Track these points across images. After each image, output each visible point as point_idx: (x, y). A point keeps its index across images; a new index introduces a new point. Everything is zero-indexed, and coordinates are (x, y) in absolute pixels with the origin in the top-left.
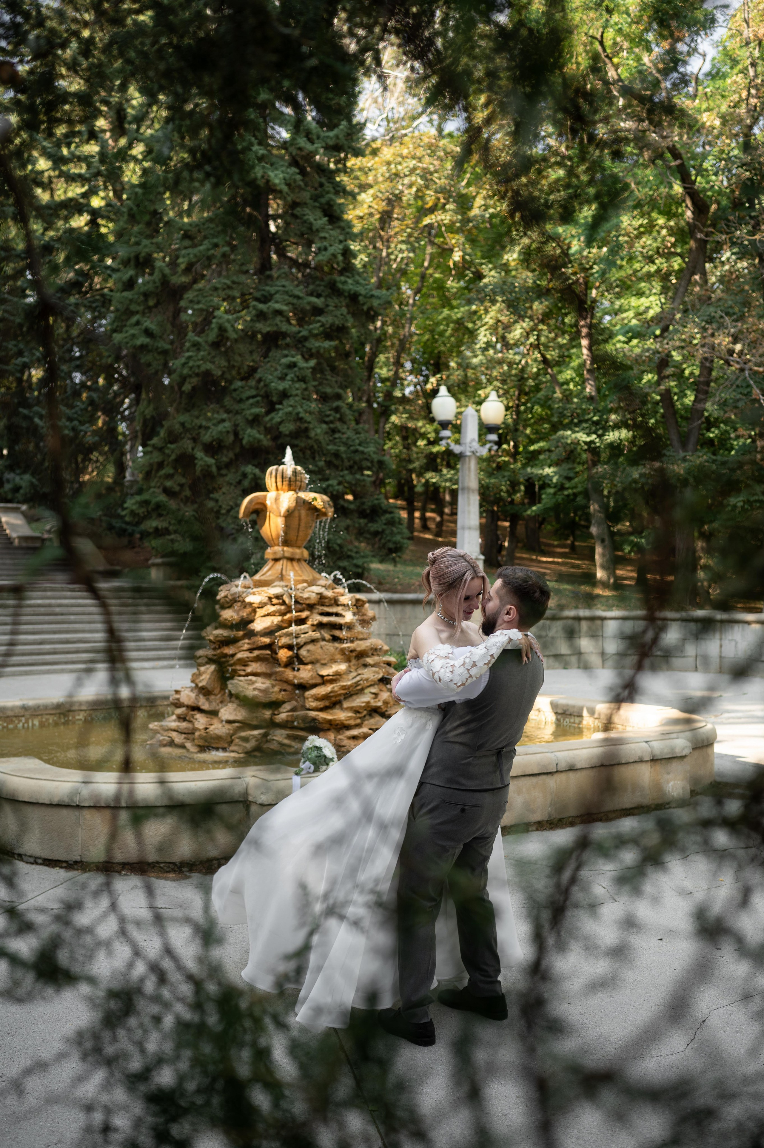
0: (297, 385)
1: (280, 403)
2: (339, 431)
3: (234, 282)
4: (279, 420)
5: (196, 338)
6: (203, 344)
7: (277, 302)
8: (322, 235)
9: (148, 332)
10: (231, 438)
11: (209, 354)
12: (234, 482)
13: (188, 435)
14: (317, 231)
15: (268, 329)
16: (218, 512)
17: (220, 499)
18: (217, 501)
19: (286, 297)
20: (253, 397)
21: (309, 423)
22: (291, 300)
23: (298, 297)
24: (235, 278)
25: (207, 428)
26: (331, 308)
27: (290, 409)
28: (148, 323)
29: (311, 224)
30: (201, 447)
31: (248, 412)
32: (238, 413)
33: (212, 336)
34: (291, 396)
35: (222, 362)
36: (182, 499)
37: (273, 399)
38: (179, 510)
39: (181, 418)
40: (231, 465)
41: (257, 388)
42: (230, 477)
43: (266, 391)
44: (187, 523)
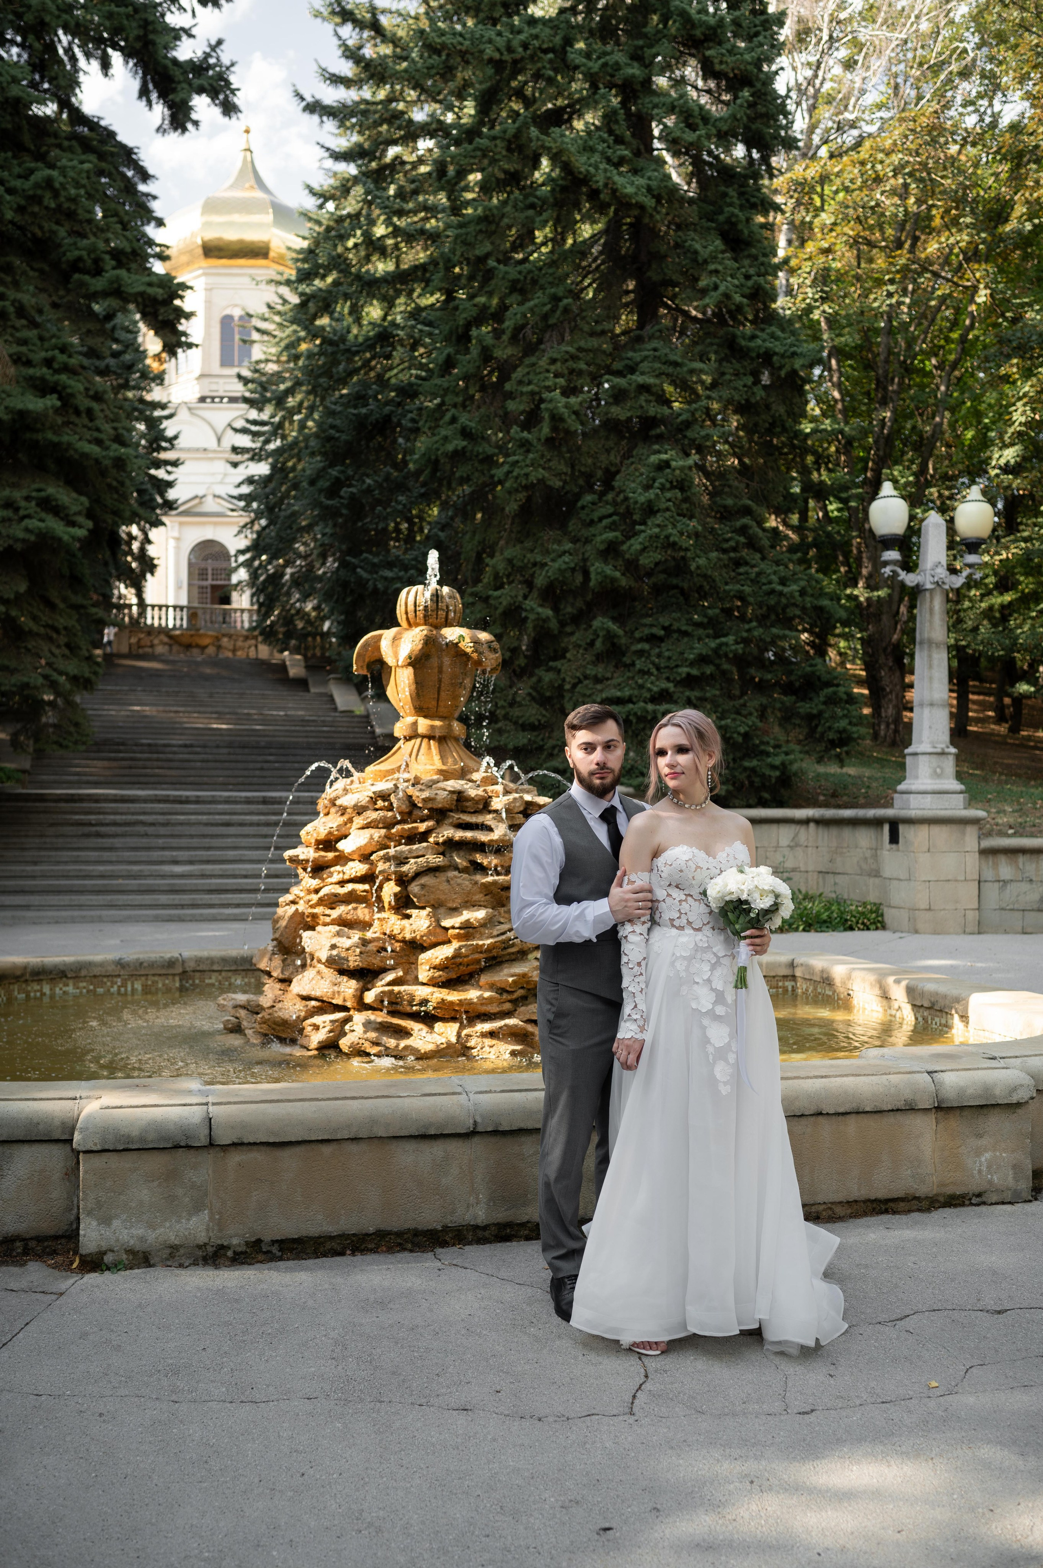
0: (668, 495)
1: (644, 523)
2: (746, 563)
3: (580, 349)
4: (638, 547)
5: (525, 434)
6: (535, 442)
7: (642, 373)
8: (712, 267)
9: (465, 433)
10: (579, 578)
11: (542, 456)
12: (583, 643)
13: (519, 577)
14: (705, 262)
15: (628, 414)
16: (561, 687)
17: (563, 669)
18: (559, 671)
19: (657, 365)
20: (610, 516)
21: (687, 549)
22: (664, 368)
23: (676, 364)
24: (582, 344)
25: (543, 565)
26: (728, 377)
27: (657, 530)
28: (464, 419)
29: (696, 252)
30: (535, 594)
31: (598, 539)
32: (587, 541)
33: (546, 430)
34: (658, 511)
35: (563, 468)
36: (514, 671)
37: (636, 517)
38: (511, 687)
39: (509, 553)
40: (580, 618)
41: (615, 503)
42: (579, 637)
43: (628, 507)
44: (520, 705)
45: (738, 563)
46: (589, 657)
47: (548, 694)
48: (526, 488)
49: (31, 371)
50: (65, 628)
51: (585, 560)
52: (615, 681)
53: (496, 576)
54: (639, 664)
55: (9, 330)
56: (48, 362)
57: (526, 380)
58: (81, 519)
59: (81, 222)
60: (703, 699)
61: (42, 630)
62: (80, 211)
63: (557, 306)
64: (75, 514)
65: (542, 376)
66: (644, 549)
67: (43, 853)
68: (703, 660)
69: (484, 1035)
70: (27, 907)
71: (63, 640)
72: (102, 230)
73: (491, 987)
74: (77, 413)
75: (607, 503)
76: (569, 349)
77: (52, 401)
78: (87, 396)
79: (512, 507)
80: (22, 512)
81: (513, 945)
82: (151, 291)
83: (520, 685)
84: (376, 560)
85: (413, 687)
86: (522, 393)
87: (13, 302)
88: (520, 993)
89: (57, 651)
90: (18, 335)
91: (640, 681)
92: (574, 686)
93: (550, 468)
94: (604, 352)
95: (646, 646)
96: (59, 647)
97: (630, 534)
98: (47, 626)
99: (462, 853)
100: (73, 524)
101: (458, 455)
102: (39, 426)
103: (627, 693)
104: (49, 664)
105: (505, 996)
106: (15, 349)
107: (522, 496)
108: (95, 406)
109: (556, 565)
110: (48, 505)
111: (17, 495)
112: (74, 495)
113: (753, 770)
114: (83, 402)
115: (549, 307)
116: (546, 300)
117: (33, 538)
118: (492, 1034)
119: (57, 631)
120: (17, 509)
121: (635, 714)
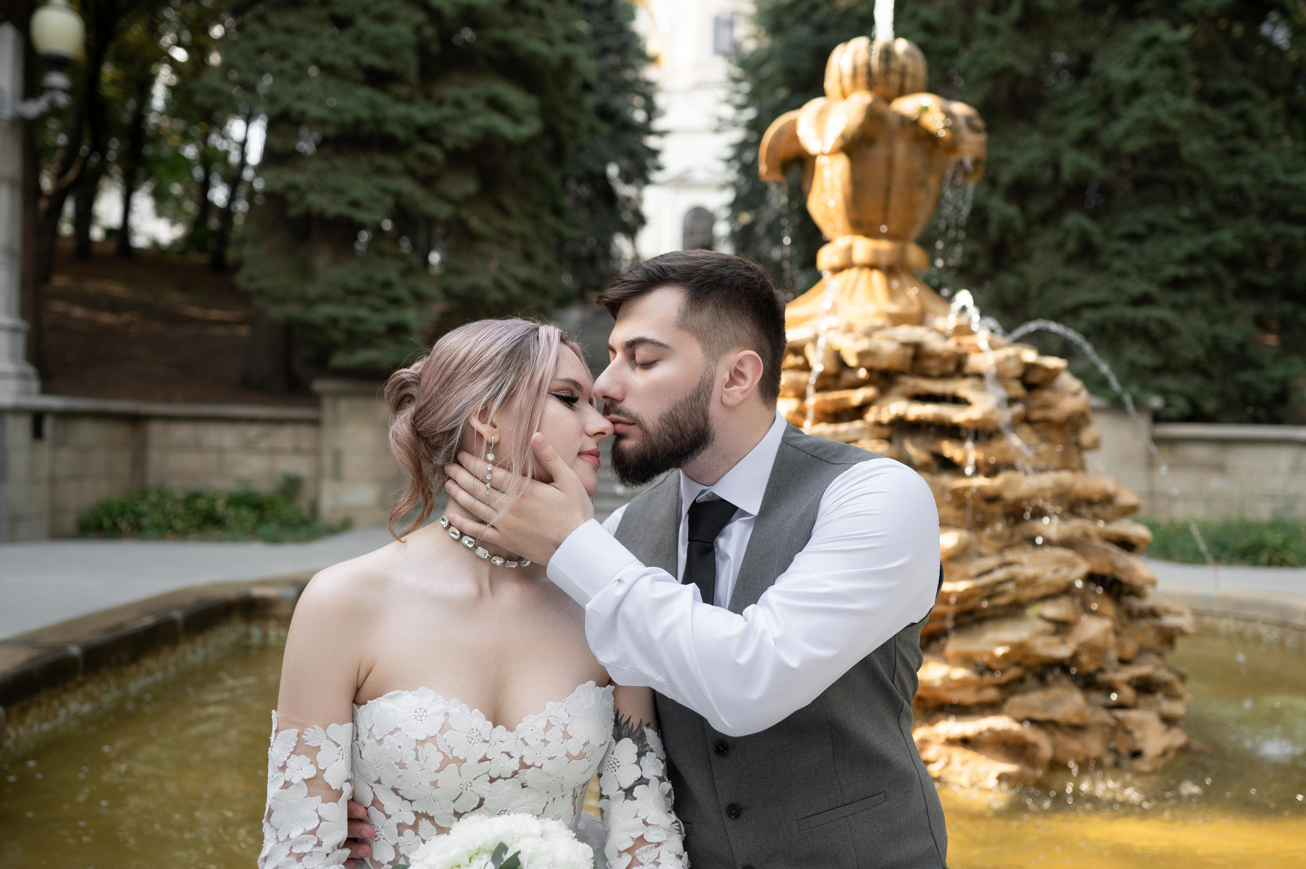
0: (1158, 72)
1: (1128, 104)
2: (1244, 153)
4: (1122, 132)
6: (1001, 26)
11: (1010, 40)
12: (1052, 244)
16: (1026, 292)
17: (1029, 272)
18: (1024, 276)
41: (1095, 88)
42: (1048, 237)
43: (1110, 91)
45: (1234, 152)
46: (1059, 259)
50: (521, 235)
51: (1056, 152)
54: (1118, 264)
58: (528, 118)
60: (1190, 305)
61: (495, 235)
66: (1128, 134)
68: (1192, 259)
69: (951, 742)
71: (517, 245)
73: (966, 660)
80: (469, 111)
81: (1002, 593)
85: (848, 189)
88: (1014, 672)
89: (510, 256)
91: (1118, 283)
92: (1042, 289)
93: (1020, 54)
95: (1126, 245)
96: (512, 252)
98: (499, 230)
99: (919, 440)
100: (521, 123)
102: (490, 22)
103: (1102, 296)
105: (988, 678)
109: (1022, 160)
112: (524, 95)
113: (1248, 386)
117: (478, 136)
118: (965, 742)
119: (512, 236)
120: (464, 108)
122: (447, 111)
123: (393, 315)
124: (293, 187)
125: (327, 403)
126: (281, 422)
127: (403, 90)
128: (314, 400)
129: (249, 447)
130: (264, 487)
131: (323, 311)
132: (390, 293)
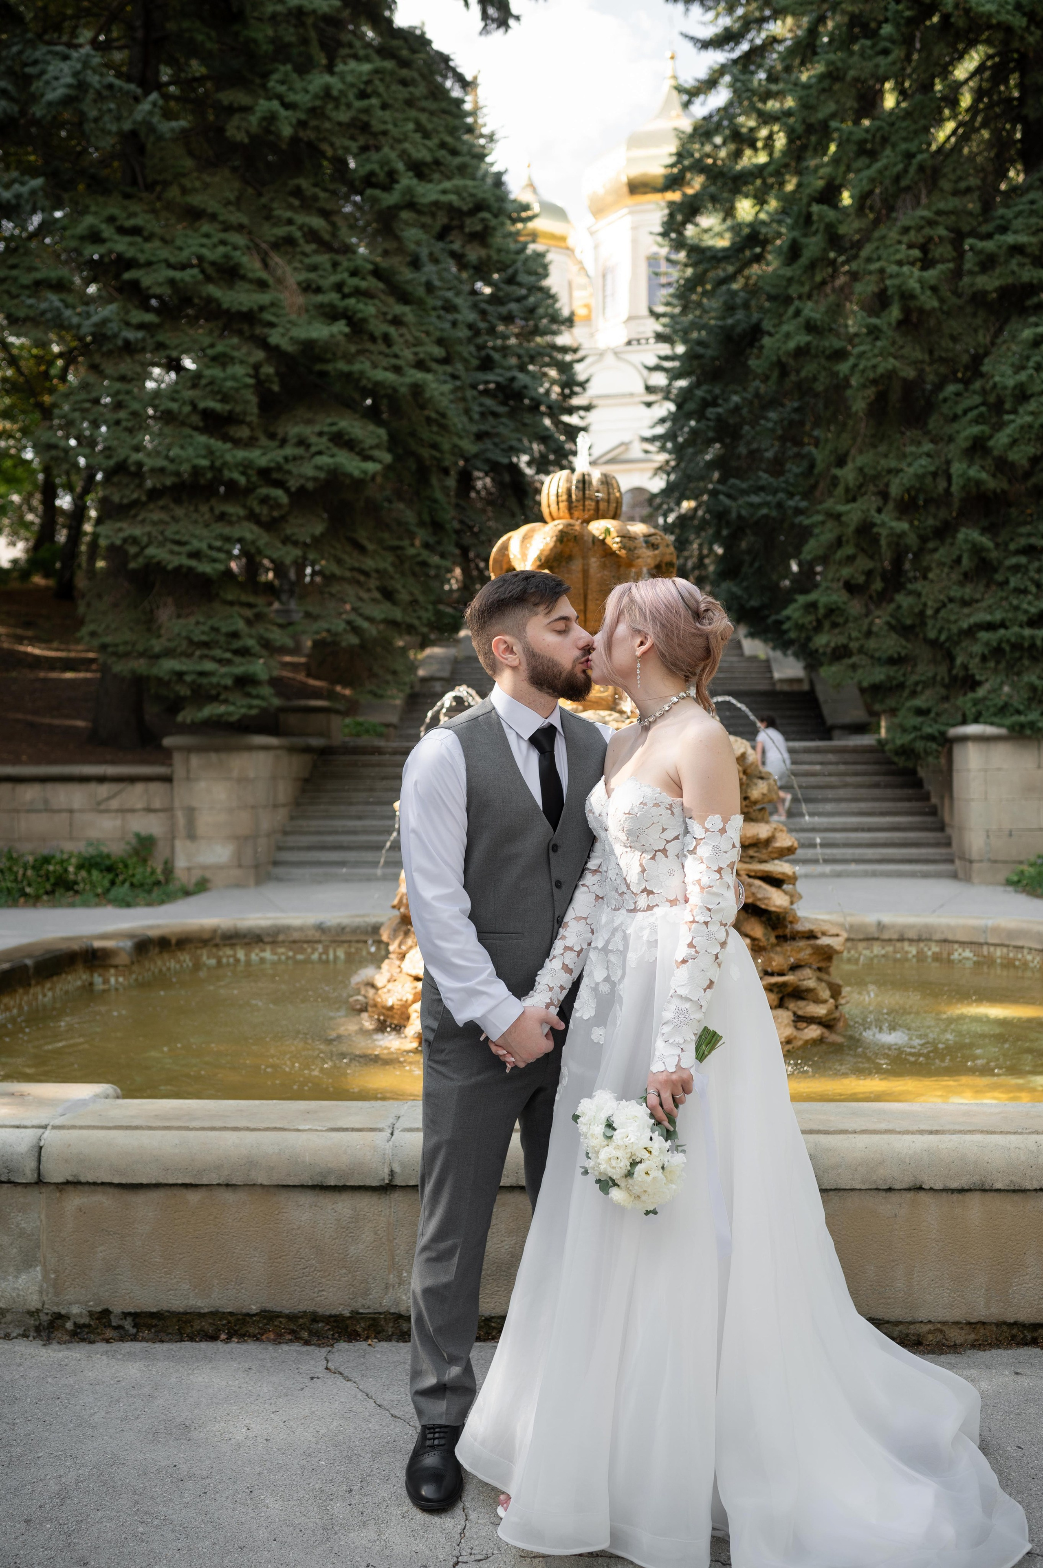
1: (1014, 411)
3: (939, 213)
4: (1008, 441)
5: (874, 321)
6: (885, 328)
7: (1015, 232)
9: (810, 327)
10: (940, 484)
11: (894, 343)
12: (947, 561)
13: (872, 488)
15: (997, 283)
16: (922, 613)
17: (924, 592)
18: (919, 595)
19: (1033, 220)
20: (976, 407)
24: (942, 205)
25: (898, 471)
27: (1029, 419)
28: (810, 311)
30: (891, 505)
31: (964, 434)
32: (951, 439)
33: (895, 312)
34: (1032, 395)
35: (918, 355)
36: (871, 597)
37: (1008, 406)
38: (867, 615)
39: (860, 460)
40: (944, 532)
41: (984, 392)
42: (942, 553)
43: (998, 396)
44: (877, 635)
46: (955, 576)
47: (908, 622)
48: (874, 382)
49: (320, 298)
50: (377, 571)
51: (948, 463)
52: (984, 604)
53: (847, 490)
54: (1014, 581)
55: (299, 257)
56: (339, 287)
57: (875, 256)
58: (376, 453)
59: (375, 135)
61: (348, 574)
62: (373, 122)
63: (910, 164)
64: (371, 448)
65: (892, 250)
66: (1014, 442)
67: (370, 808)
70: (342, 864)
71: (373, 583)
72: (399, 141)
74: (373, 339)
75: (974, 392)
76: (926, 213)
77: (341, 327)
78: (385, 321)
79: (859, 405)
80: (313, 449)
82: (444, 198)
83: (878, 613)
84: (744, 486)
86: (870, 273)
87: (300, 228)
89: (365, 595)
90: (307, 261)
91: (1015, 602)
92: (937, 611)
93: (902, 357)
94: (970, 214)
95: (1023, 560)
96: (369, 590)
97: (999, 426)
98: (352, 569)
100: (367, 458)
101: (801, 352)
102: (329, 356)
103: (998, 616)
104: (354, 609)
106: (303, 276)
107: (871, 392)
108: (392, 330)
109: (911, 470)
110: (341, 440)
111: (308, 431)
112: (371, 427)
114: (379, 327)
115: (900, 167)
116: (899, 158)
117: (322, 475)
119: (366, 574)
120: (308, 446)
121: (1008, 641)
122: (289, 451)
123: (240, 668)
124: (134, 540)
125: (177, 758)
126: (132, 780)
127: (244, 432)
128: (165, 756)
129: (99, 808)
130: (116, 849)
131: (169, 665)
132: (237, 644)
